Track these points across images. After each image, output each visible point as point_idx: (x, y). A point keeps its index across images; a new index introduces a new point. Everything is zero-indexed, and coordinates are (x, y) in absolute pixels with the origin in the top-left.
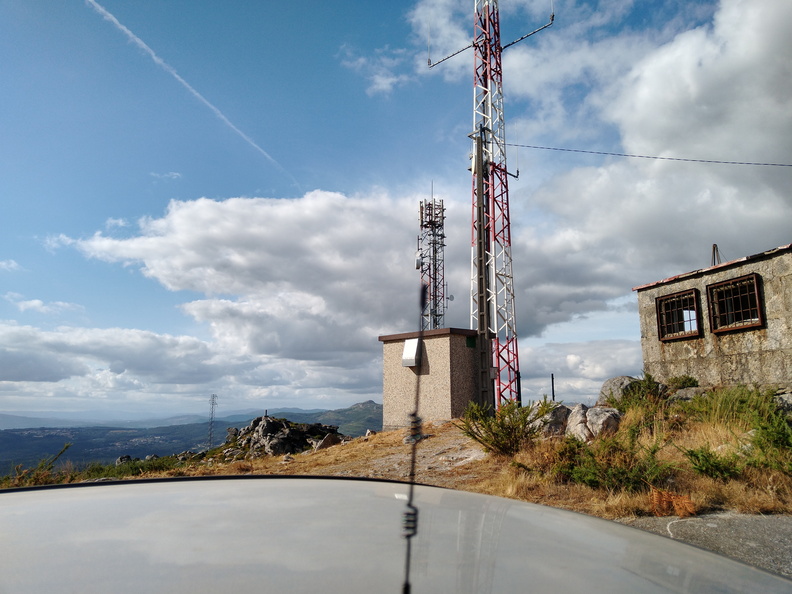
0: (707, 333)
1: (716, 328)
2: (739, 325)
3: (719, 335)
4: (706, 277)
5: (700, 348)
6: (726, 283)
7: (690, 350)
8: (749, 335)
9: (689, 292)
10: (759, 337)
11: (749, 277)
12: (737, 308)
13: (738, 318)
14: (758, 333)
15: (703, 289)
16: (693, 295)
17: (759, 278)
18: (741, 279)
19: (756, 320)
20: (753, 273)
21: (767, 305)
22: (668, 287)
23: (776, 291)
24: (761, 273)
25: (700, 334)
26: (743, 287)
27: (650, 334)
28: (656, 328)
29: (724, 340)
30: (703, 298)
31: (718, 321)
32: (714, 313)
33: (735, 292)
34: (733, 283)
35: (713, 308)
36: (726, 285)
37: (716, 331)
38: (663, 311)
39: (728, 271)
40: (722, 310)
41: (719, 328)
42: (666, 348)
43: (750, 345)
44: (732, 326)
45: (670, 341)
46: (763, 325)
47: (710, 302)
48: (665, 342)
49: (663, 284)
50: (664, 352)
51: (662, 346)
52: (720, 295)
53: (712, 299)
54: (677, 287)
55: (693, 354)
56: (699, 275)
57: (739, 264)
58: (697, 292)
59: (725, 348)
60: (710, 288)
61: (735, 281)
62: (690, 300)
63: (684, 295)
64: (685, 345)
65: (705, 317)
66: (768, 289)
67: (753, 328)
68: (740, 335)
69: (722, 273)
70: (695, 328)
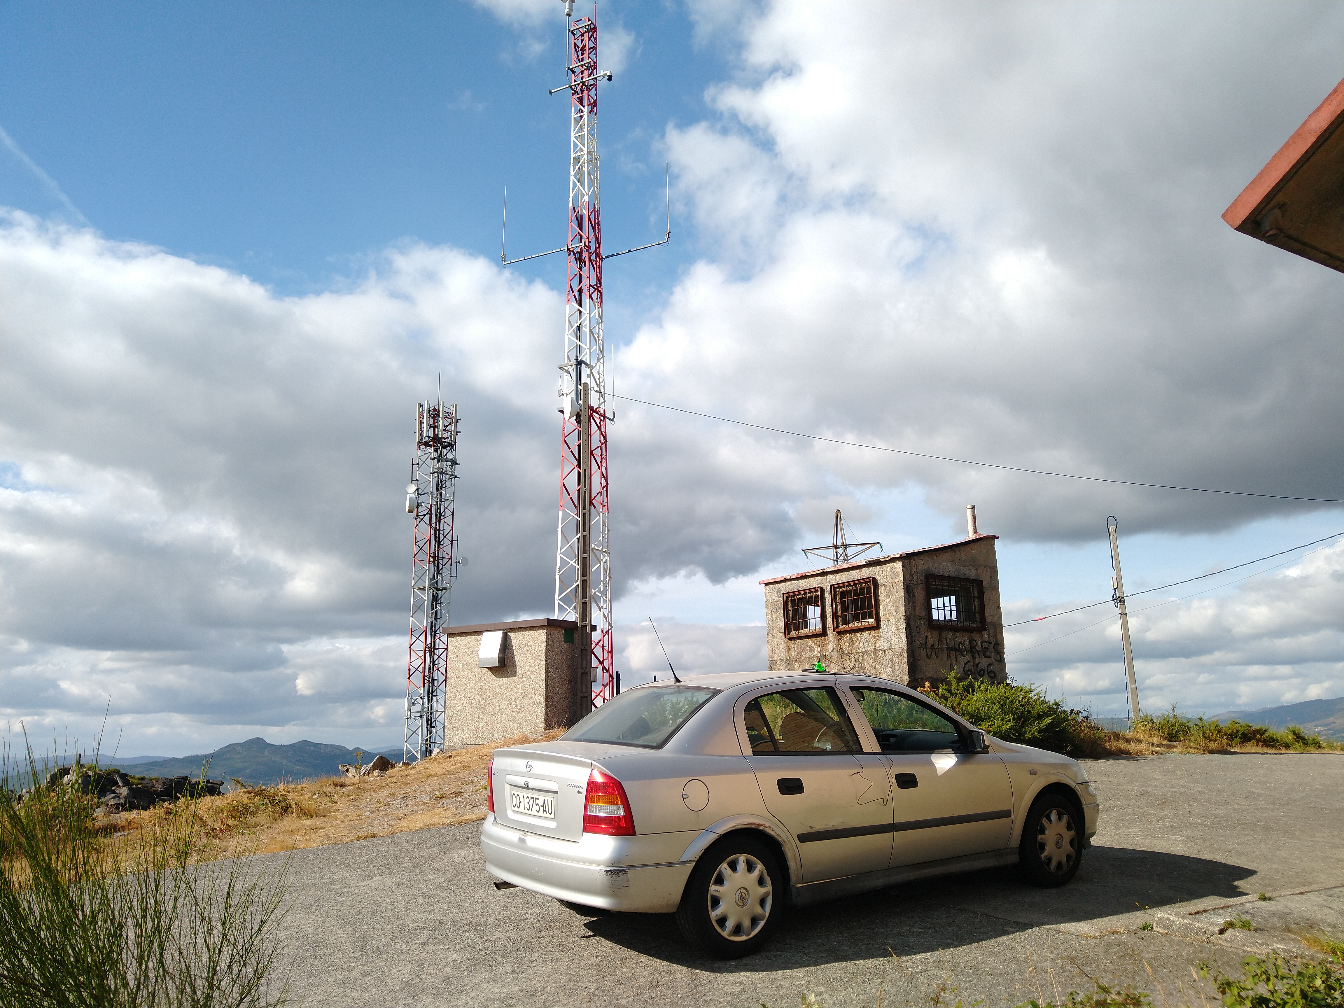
0: (830, 631)
1: (838, 627)
2: (857, 624)
3: (840, 633)
4: (830, 577)
5: (824, 646)
6: (847, 584)
7: (813, 648)
8: (866, 634)
9: (815, 590)
10: (874, 637)
11: (867, 580)
12: (857, 609)
13: (857, 618)
14: (873, 632)
15: (827, 589)
16: (819, 593)
17: (875, 581)
18: (861, 581)
19: (872, 621)
20: (871, 577)
21: (881, 607)
22: (795, 583)
23: (888, 596)
24: (877, 578)
25: (824, 633)
26: (862, 589)
27: (776, 631)
28: (782, 624)
29: (845, 639)
30: (828, 596)
31: (840, 619)
32: (837, 612)
33: (855, 592)
34: (855, 585)
35: (836, 608)
36: (848, 586)
37: (837, 630)
38: (790, 608)
39: (850, 573)
40: (844, 609)
41: (841, 627)
42: (791, 645)
43: (866, 644)
44: (851, 626)
45: (795, 639)
46: (877, 626)
47: (834, 602)
48: (790, 639)
49: (790, 580)
50: (789, 649)
51: (788, 643)
52: (843, 594)
53: (835, 599)
54: (803, 584)
55: (816, 653)
56: (824, 574)
57: (859, 567)
58: (822, 590)
59: (846, 646)
60: (834, 588)
61: (856, 583)
62: (816, 598)
63: (810, 593)
64: (810, 642)
65: (828, 616)
66: (882, 592)
67: (869, 629)
68: (859, 634)
69: (845, 574)
70: (819, 627)
